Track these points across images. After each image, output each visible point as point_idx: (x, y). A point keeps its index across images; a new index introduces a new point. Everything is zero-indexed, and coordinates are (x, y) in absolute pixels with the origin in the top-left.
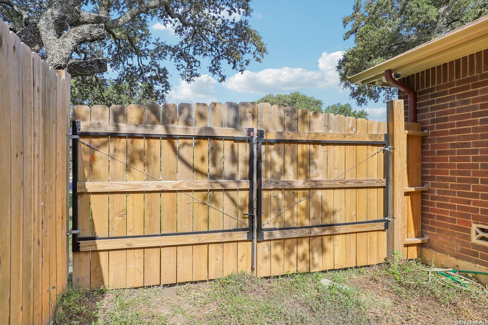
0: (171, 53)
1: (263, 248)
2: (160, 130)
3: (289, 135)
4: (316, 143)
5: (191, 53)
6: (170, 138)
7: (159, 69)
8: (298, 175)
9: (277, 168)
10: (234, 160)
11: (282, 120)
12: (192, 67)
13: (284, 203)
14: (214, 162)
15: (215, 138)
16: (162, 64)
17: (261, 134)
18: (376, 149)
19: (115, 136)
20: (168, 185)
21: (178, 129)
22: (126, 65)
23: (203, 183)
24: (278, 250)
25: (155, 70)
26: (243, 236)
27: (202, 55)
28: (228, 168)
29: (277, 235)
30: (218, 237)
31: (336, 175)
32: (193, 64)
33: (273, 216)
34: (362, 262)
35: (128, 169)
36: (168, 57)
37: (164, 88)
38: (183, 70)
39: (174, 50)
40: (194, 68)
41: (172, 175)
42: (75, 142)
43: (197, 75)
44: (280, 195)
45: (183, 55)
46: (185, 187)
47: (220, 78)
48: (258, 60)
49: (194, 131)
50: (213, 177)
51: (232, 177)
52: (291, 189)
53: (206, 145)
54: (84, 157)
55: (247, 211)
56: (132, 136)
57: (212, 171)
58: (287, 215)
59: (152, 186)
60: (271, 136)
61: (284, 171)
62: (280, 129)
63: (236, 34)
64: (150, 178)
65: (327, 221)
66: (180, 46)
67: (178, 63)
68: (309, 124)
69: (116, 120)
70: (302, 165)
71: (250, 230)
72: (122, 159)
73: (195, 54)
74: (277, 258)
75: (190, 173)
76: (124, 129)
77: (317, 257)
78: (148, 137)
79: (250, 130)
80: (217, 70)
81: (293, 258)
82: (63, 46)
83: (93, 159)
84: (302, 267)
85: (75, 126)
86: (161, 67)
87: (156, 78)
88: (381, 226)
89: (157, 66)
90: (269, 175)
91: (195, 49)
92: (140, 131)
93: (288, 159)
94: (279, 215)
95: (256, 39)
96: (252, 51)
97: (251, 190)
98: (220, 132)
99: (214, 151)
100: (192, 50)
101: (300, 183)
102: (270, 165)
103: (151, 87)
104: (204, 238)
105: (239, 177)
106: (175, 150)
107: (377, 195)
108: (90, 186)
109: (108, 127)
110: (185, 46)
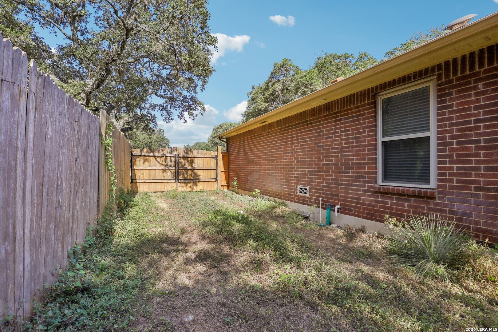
0: (158, 107)
1: (179, 184)
2: (152, 154)
3: (186, 155)
4: (194, 157)
5: (169, 108)
6: (154, 156)
7: (151, 116)
8: (189, 165)
9: (183, 164)
10: (171, 161)
11: (184, 151)
12: (169, 115)
13: (185, 173)
14: (166, 162)
15: (166, 156)
16: (153, 113)
17: (178, 155)
18: (213, 159)
19: (140, 156)
20: (154, 168)
21: (156, 154)
22: (134, 113)
23: (163, 167)
24: (183, 185)
25: (149, 117)
26: (174, 181)
27: (174, 109)
28: (169, 164)
29: (183, 181)
30: (167, 181)
31: (201, 167)
32: (170, 114)
33: (182, 176)
34: (209, 189)
35: (144, 163)
36: (156, 110)
37: (154, 126)
38: (165, 116)
39: (160, 106)
40: (171, 116)
41: (155, 165)
42: (132, 157)
43: (172, 119)
44: (184, 171)
45: (164, 108)
46: (158, 168)
47: (184, 121)
48: (202, 114)
49: (160, 155)
50: (166, 166)
51: (171, 166)
52: (187, 170)
53: (164, 158)
54: (134, 160)
55: (175, 174)
56: (145, 156)
57: (165, 164)
58: (186, 176)
59: (150, 168)
60: (181, 156)
61: (185, 164)
62: (184, 154)
63: (191, 101)
64: (149, 166)
65: (198, 178)
66: (163, 105)
67: (162, 113)
68: (192, 152)
69: (141, 152)
70: (190, 163)
71: (175, 179)
72: (142, 161)
73: (171, 108)
74: (183, 187)
75: (160, 165)
76: (143, 154)
77: (195, 187)
78: (149, 156)
79: (176, 154)
80: (182, 117)
81: (188, 187)
82: (120, 125)
83: (136, 161)
84: (190, 189)
85: (132, 154)
86: (153, 115)
87: (150, 120)
88: (214, 180)
89: (151, 114)
90: (181, 165)
91: (171, 106)
92: (147, 155)
93: (186, 161)
94: (184, 175)
95: (200, 104)
96: (199, 110)
97: (176, 169)
98: (167, 155)
99: (166, 159)
100: (169, 106)
101: (189, 168)
102: (181, 163)
103: (147, 125)
104: (163, 181)
105: (172, 166)
106: (156, 159)
107: (213, 172)
108: (135, 168)
109: (139, 153)
110: (165, 105)
